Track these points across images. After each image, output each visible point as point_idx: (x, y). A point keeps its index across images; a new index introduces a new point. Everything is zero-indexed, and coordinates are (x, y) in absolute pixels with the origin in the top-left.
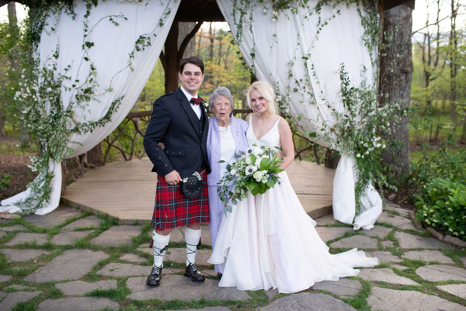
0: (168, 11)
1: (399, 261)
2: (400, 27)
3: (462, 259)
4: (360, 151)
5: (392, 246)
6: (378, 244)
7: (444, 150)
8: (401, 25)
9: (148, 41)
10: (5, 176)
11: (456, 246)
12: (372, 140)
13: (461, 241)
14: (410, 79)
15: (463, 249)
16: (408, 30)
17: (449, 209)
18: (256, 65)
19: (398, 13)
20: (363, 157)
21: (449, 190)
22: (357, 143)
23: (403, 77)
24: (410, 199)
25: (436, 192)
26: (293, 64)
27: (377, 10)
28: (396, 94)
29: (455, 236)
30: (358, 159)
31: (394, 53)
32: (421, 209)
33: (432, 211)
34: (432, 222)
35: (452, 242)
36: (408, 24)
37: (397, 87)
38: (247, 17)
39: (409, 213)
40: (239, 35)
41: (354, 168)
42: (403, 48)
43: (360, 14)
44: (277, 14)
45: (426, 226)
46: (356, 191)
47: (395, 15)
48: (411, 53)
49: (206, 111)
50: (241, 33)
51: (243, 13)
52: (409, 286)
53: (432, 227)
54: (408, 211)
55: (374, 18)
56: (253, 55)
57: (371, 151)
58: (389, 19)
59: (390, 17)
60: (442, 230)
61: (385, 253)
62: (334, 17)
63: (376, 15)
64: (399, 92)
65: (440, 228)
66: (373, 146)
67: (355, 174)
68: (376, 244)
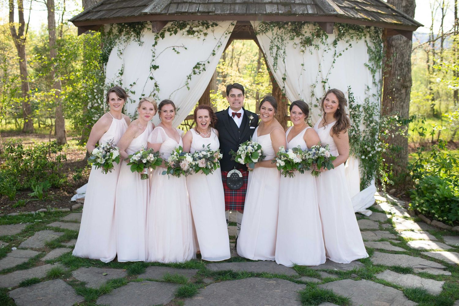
0: (220, 44)
1: (395, 237)
2: (402, 49)
3: (443, 237)
4: (365, 153)
5: (390, 228)
6: (379, 226)
7: (435, 154)
8: (402, 47)
9: (203, 67)
10: (79, 170)
11: (440, 228)
12: (374, 145)
13: (444, 224)
14: (409, 92)
15: (445, 231)
16: (408, 51)
17: (436, 200)
18: (286, 86)
19: (400, 37)
20: (367, 158)
21: (437, 185)
22: (361, 147)
23: (403, 91)
24: (407, 193)
25: (427, 187)
26: (315, 87)
27: (382, 40)
28: (397, 105)
29: (440, 221)
30: (363, 160)
31: (396, 70)
32: (414, 201)
33: (422, 201)
34: (422, 210)
35: (437, 226)
36: (408, 46)
37: (398, 99)
38: (281, 52)
39: (406, 204)
40: (275, 65)
41: (360, 167)
42: (404, 66)
43: (367, 45)
44: (304, 49)
45: (418, 213)
46: (361, 185)
47: (397, 39)
48: (411, 71)
49: (250, 122)
50: (277, 64)
51: (278, 48)
52: (400, 252)
53: (423, 214)
54: (405, 202)
55: (378, 48)
56: (284, 79)
57: (374, 154)
58: (392, 42)
59: (393, 40)
60: (430, 217)
61: (385, 232)
62: (347, 49)
63: (380, 45)
64: (400, 103)
65: (429, 215)
66: (375, 150)
67: (360, 172)
68: (378, 226)
